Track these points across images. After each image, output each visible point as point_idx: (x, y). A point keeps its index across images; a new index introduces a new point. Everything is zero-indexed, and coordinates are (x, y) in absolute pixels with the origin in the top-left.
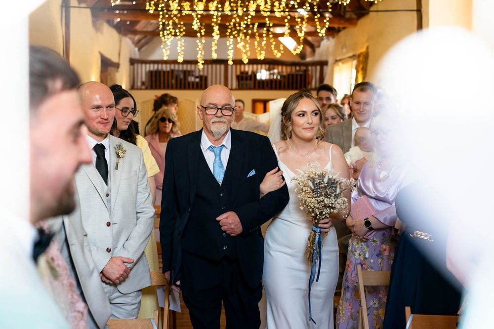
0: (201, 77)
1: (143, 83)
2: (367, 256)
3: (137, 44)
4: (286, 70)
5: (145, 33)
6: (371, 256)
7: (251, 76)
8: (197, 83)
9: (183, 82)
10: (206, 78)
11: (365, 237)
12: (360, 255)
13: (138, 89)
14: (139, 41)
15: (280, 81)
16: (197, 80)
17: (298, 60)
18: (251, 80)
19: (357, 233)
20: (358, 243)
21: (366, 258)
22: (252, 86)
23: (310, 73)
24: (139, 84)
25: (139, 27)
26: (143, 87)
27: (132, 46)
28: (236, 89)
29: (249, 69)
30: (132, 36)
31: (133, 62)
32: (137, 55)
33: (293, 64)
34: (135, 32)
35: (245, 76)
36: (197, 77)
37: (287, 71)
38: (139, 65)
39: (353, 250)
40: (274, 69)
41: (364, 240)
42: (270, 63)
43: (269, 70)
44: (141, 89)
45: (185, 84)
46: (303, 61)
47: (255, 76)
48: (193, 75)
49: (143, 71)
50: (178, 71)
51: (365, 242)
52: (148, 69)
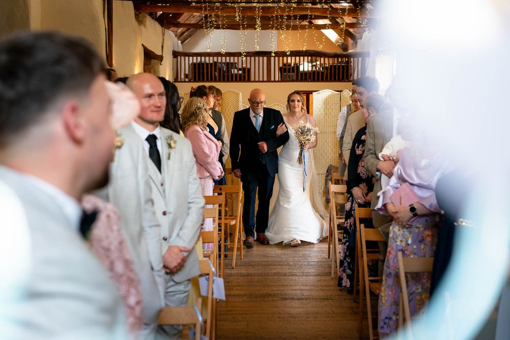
0: (243, 69)
1: (186, 76)
2: (410, 242)
3: (179, 36)
4: (328, 62)
5: (189, 26)
6: (414, 242)
7: (293, 67)
8: (240, 75)
9: (226, 74)
10: (249, 70)
11: (408, 223)
12: (401, 241)
13: (181, 82)
14: (183, 33)
15: (322, 73)
16: (240, 72)
17: (340, 51)
18: (293, 72)
19: (401, 219)
20: (399, 230)
21: (408, 244)
22: (295, 78)
23: (352, 64)
24: (183, 77)
25: (181, 20)
26: (187, 80)
27: (176, 39)
28: (278, 81)
29: (291, 61)
30: (175, 29)
31: (176, 54)
32: (180, 48)
33: (336, 56)
34: (178, 25)
35: (287, 67)
36: (240, 69)
37: (329, 64)
38: (183, 58)
39: (395, 237)
40: (316, 61)
41: (407, 226)
42: (313, 55)
43: (312, 62)
44: (185, 82)
45: (228, 76)
46: (345, 53)
47: (298, 68)
48: (236, 68)
49: (186, 64)
50: (221, 63)
51: (408, 228)
52: (191, 62)
